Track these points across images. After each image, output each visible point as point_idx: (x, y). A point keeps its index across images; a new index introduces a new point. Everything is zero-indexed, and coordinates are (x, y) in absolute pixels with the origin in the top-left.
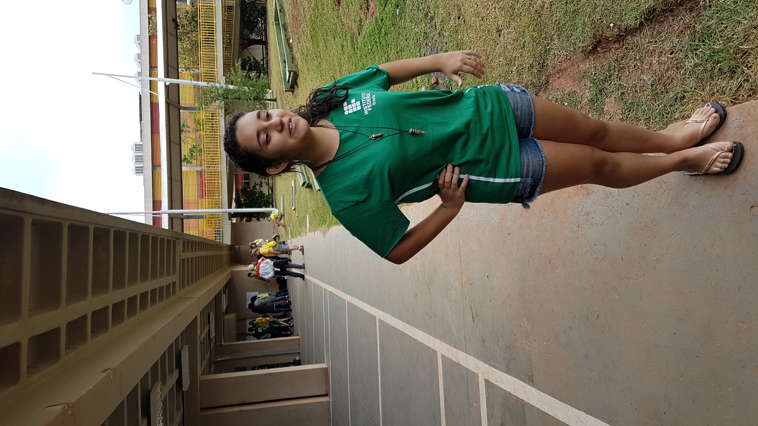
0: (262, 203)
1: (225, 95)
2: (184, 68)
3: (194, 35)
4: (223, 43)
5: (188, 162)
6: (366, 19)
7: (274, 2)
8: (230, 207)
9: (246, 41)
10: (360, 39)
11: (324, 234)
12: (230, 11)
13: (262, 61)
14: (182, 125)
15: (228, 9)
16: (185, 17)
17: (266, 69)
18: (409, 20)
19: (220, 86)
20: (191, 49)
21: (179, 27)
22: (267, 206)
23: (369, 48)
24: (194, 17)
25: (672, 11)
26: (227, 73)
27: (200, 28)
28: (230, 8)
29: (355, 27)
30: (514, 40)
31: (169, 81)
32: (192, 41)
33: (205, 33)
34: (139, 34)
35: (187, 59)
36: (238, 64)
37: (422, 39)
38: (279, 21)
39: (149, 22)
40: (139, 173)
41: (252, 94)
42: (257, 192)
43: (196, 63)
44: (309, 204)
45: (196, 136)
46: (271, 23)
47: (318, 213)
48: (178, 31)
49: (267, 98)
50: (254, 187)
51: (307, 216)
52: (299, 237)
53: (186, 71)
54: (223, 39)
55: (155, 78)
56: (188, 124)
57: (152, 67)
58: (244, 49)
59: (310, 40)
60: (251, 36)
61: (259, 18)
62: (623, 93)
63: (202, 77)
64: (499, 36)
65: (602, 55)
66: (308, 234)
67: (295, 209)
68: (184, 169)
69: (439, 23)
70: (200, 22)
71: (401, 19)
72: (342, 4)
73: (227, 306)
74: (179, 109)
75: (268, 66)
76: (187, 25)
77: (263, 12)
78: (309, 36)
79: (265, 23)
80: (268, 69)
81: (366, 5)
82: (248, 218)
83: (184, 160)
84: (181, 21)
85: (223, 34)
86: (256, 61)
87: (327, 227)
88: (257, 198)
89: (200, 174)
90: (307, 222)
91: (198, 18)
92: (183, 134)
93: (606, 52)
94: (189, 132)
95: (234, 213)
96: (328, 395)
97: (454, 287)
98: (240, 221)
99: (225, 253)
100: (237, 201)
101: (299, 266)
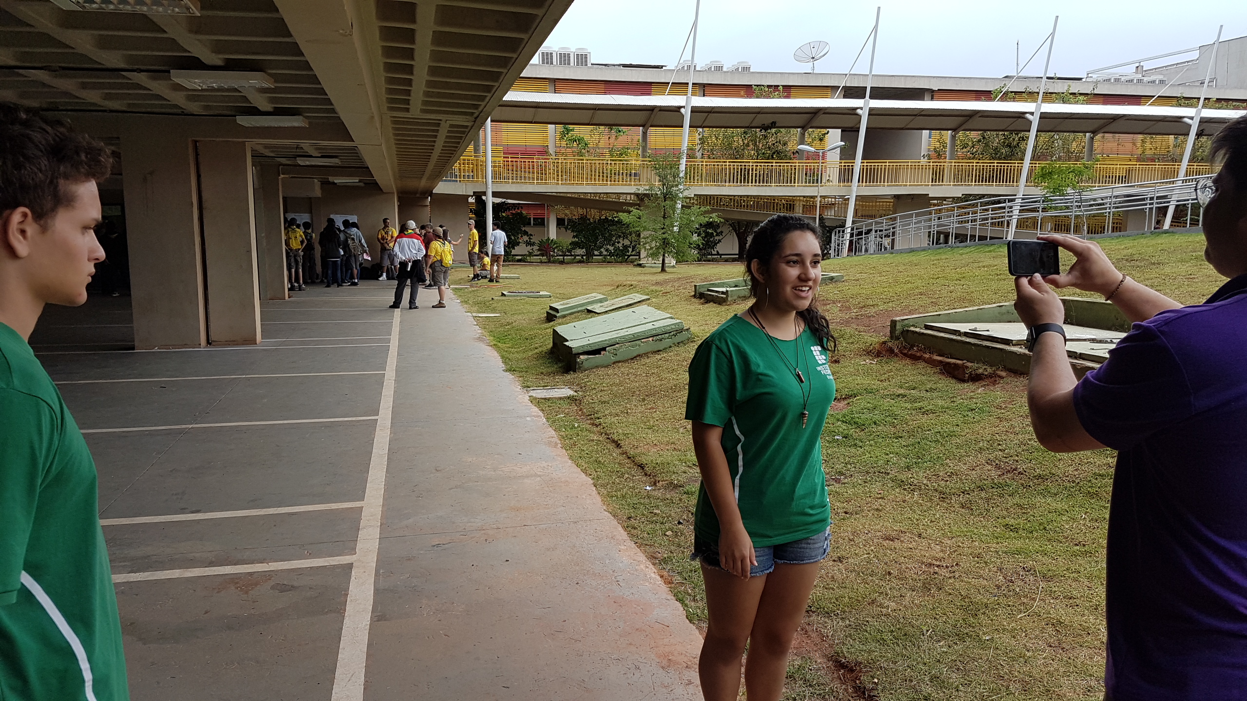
1: (668, 196)
2: (703, 136)
3: (753, 152)
4: (741, 196)
5: (563, 135)
8: (495, 194)
9: (745, 230)
11: (480, 339)
12: (787, 207)
13: (716, 253)
14: (621, 128)
15: (790, 204)
16: (778, 140)
17: (704, 258)
19: (682, 190)
20: (731, 148)
21: (763, 131)
24: (778, 153)
26: (697, 200)
27: (762, 162)
28: (792, 208)
31: (687, 113)
32: (744, 149)
33: (756, 170)
34: (751, 70)
35: (717, 141)
36: (715, 217)
39: (772, 86)
40: (543, 59)
41: (672, 236)
42: (518, 238)
43: (711, 155)
44: (520, 317)
45: (603, 148)
47: (509, 330)
48: (758, 130)
49: (666, 259)
50: (526, 233)
51: (497, 313)
52: (459, 301)
53: (700, 139)
54: (748, 196)
55: (691, 92)
56: (620, 138)
57: (704, 87)
58: (732, 227)
63: (692, 163)
65: (836, 675)
66: (469, 314)
67: (503, 295)
68: (551, 127)
70: (772, 163)
73: (336, 183)
74: (643, 126)
75: (709, 261)
76: (767, 143)
80: (704, 261)
83: (566, 129)
84: (773, 135)
85: (754, 197)
86: (716, 244)
87: (491, 343)
89: (544, 152)
90: (488, 313)
91: (777, 159)
92: (607, 129)
93: (840, 679)
94: (609, 138)
95: (484, 200)
96: (210, 344)
97: (472, 520)
98: (471, 209)
99: (423, 183)
100: (503, 205)
101: (414, 301)
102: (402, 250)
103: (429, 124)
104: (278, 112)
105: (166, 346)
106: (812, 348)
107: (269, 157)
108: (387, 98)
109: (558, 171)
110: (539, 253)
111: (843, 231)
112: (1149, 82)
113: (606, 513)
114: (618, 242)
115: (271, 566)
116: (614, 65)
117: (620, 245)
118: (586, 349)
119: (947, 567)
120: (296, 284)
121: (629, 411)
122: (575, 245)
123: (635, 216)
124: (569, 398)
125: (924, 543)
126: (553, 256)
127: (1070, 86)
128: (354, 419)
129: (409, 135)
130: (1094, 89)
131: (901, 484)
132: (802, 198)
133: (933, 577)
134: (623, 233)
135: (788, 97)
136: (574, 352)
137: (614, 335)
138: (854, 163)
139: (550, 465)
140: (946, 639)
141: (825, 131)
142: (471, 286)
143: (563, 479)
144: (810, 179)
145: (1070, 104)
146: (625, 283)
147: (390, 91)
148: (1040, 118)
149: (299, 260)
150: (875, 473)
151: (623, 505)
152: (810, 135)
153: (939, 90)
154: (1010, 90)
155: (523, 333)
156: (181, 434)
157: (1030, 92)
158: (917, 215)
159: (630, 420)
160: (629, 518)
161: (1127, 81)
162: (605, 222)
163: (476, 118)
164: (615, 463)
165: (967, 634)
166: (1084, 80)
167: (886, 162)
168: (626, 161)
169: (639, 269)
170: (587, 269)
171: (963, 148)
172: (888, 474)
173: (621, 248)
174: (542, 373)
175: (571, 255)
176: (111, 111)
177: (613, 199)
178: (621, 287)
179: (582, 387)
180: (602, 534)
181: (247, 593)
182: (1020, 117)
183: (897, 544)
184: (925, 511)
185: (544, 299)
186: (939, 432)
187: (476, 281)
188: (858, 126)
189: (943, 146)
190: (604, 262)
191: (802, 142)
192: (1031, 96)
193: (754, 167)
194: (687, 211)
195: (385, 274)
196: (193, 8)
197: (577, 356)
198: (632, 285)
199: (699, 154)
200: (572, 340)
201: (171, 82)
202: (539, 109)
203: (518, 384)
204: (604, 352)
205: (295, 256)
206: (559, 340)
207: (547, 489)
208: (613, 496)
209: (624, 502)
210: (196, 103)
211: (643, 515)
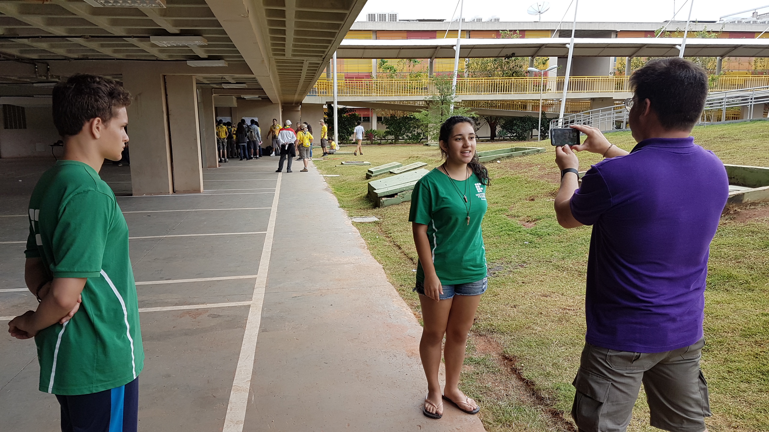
0: (342, 133)
1: (445, 102)
2: (469, 63)
3: (500, 72)
4: (492, 101)
5: (381, 65)
6: (520, 220)
7: (531, 148)
8: (339, 103)
9: (495, 122)
10: (504, 216)
11: (326, 190)
12: (522, 107)
14: (416, 60)
15: (524, 105)
16: (517, 64)
18: (520, 251)
19: (453, 97)
20: (486, 70)
21: (507, 59)
22: (340, 137)
23: (497, 223)
24: (516, 73)
25: (533, 394)
26: (464, 103)
27: (506, 79)
28: (525, 107)
29: (513, 212)
30: (509, 315)
31: (457, 49)
32: (494, 71)
33: (502, 84)
34: (500, 21)
35: (477, 66)
37: (506, 260)
38: (515, 151)
39: (512, 30)
40: (369, 18)
43: (473, 75)
44: (351, 177)
45: (405, 73)
46: (514, 144)
47: (344, 184)
48: (503, 58)
51: (338, 175)
52: (316, 168)
53: (466, 65)
54: (496, 100)
55: (460, 37)
56: (416, 66)
57: (469, 32)
58: (486, 120)
59: (501, 177)
60: (499, 126)
61: (515, 134)
62: (478, 374)
63: (461, 81)
64: (512, 307)
65: (502, 363)
66: (322, 175)
67: (342, 164)
68: (373, 60)
69: (519, 271)
70: (512, 79)
71: (521, 245)
72: (531, 202)
73: (245, 99)
74: (431, 58)
76: (509, 66)
77: (521, 138)
78: (504, 176)
79: (511, 140)
81: (531, 220)
82: (327, 119)
83: (383, 61)
84: (513, 61)
85: (501, 100)
87: (333, 192)
88: (347, 129)
89: (369, 76)
90: (332, 175)
91: (516, 77)
92: (408, 61)
93: (505, 365)
94: (409, 66)
95: (333, 107)
96: (175, 193)
97: (314, 285)
98: (325, 112)
99: (296, 97)
100: (344, 109)
101: (290, 168)
102: (283, 137)
103: (297, 63)
104: (210, 58)
105: (151, 194)
106: (475, 184)
107: (206, 84)
108: (272, 49)
109: (377, 88)
110: (366, 138)
111: (557, 121)
112: (761, 23)
113: (388, 282)
114: (414, 131)
115: (208, 306)
116: (413, 20)
117: (415, 133)
118: (386, 194)
119: (574, 310)
120: (223, 159)
121: (408, 229)
122: (388, 133)
123: (424, 114)
124: (374, 222)
125: (564, 298)
126: (374, 140)
127: (706, 27)
128: (253, 233)
129: (286, 69)
130: (722, 28)
131: (557, 267)
132: (531, 101)
133: (565, 315)
134: (417, 125)
135: (523, 37)
136: (378, 196)
137: (403, 186)
138: (565, 78)
139: (360, 258)
140: (565, 346)
141: (546, 58)
142: (324, 159)
143: (366, 265)
144: (536, 89)
145: (706, 38)
146: (414, 156)
147: (273, 45)
148: (685, 48)
149: (225, 144)
150: (544, 262)
151: (398, 279)
152: (537, 61)
153: (621, 31)
154: (666, 30)
155: (351, 186)
156: (160, 240)
157: (680, 31)
158: (602, 111)
159: (408, 234)
160: (401, 286)
161: (746, 23)
162: (406, 119)
163: (324, 58)
164: (397, 258)
165: (577, 343)
166: (717, 22)
167: (585, 77)
168: (420, 80)
169: (426, 147)
170: (394, 148)
171: (636, 68)
172: (551, 262)
173: (416, 135)
174: (361, 209)
175: (385, 140)
176: (117, 59)
177: (411, 104)
178: (412, 158)
179: (383, 216)
180: (384, 293)
181: (195, 318)
182: (673, 48)
183: (549, 299)
184: (568, 282)
185: (366, 166)
186: (584, 239)
187: (325, 157)
188: (567, 55)
189: (623, 66)
190: (405, 143)
191: (532, 66)
192: (680, 33)
193: (500, 82)
194: (456, 111)
195: (274, 153)
196: (162, 4)
197: (381, 198)
198: (418, 157)
199: (466, 75)
200: (378, 189)
201: (150, 43)
202: (366, 50)
203: (346, 214)
204: (397, 196)
205: (222, 142)
206: (371, 189)
207: (356, 270)
208: (393, 275)
209: (399, 278)
210: (164, 54)
211: (409, 284)
